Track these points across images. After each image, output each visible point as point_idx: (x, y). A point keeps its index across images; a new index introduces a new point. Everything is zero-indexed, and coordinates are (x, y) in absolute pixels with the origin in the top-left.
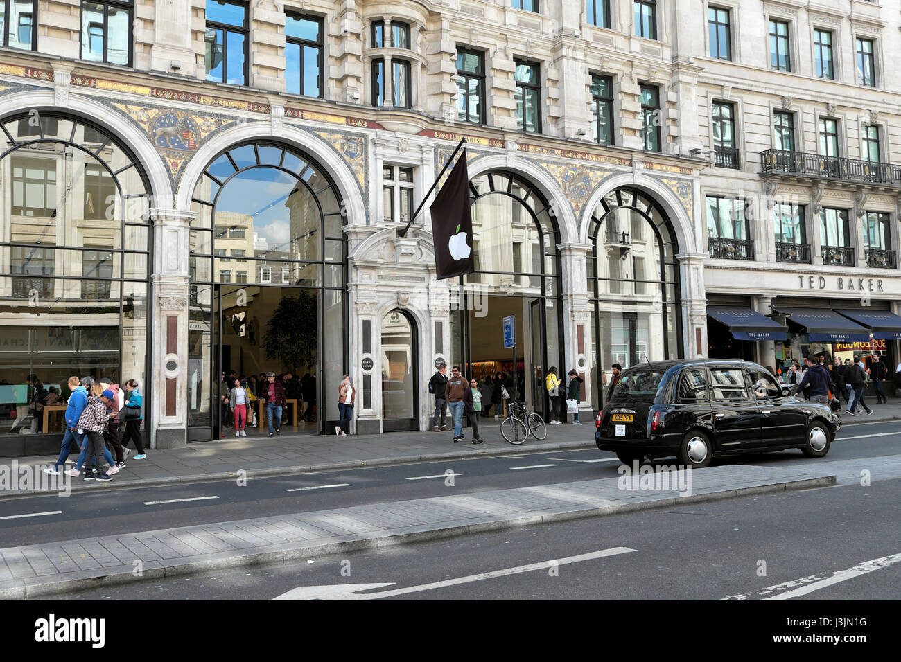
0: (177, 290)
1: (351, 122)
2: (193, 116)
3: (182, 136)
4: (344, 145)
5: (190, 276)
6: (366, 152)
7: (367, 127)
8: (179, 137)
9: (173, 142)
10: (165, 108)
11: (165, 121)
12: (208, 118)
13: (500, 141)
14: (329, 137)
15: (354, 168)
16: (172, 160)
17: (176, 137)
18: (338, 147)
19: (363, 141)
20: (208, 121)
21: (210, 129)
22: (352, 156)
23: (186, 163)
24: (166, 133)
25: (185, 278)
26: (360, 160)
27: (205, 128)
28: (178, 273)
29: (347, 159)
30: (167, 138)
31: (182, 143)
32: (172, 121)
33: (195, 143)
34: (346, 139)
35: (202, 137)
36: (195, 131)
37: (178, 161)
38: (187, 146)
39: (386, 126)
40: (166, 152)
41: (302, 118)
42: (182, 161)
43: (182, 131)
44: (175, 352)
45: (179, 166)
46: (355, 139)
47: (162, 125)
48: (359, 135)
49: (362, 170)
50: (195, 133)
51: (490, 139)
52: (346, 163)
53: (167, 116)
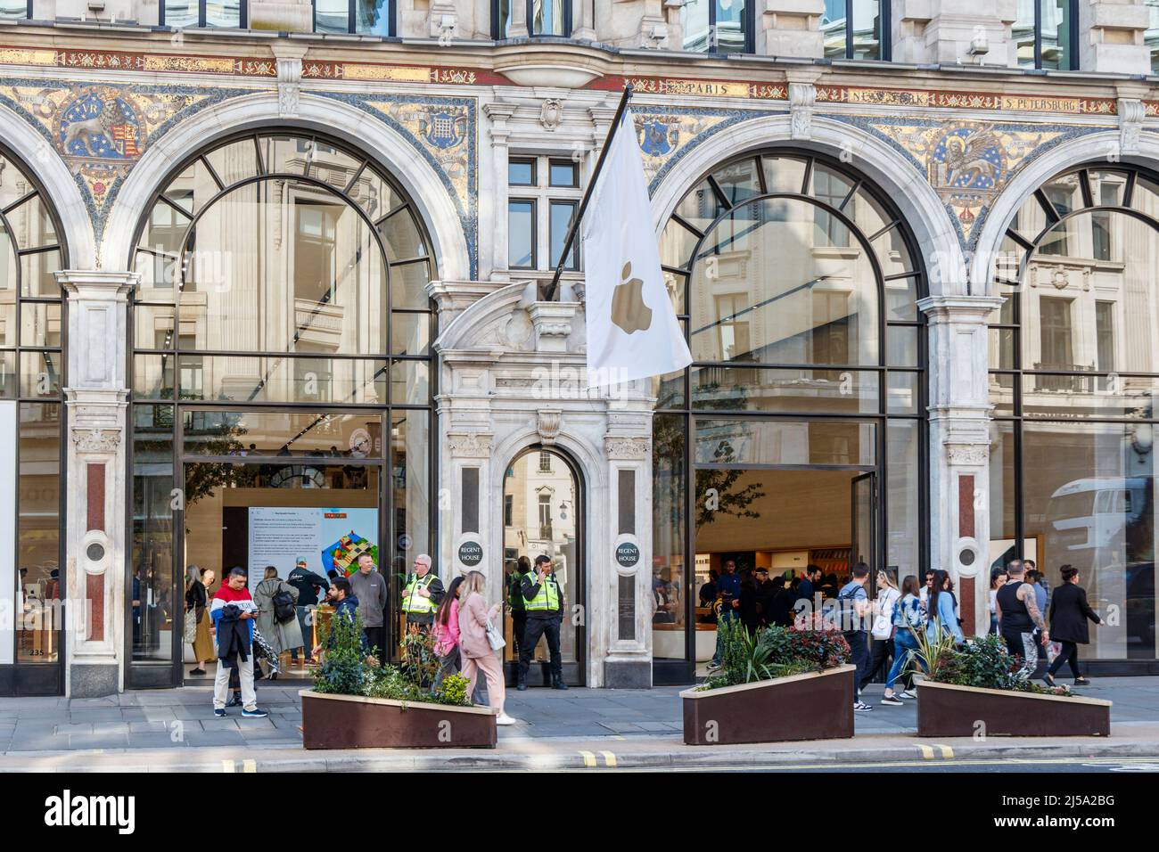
0: (103, 415)
1: (441, 75)
2: (133, 96)
3: (112, 133)
4: (426, 124)
5: (129, 390)
6: (472, 134)
7: (475, 84)
8: (107, 135)
9: (96, 146)
10: (82, 85)
11: (82, 110)
12: (159, 96)
13: (778, 85)
14: (394, 110)
15: (446, 167)
16: (94, 181)
17: (101, 136)
18: (414, 128)
19: (466, 111)
20: (160, 101)
21: (162, 115)
22: (443, 143)
23: (120, 182)
24: (83, 132)
25: (119, 394)
26: (459, 150)
27: (154, 115)
28: (105, 386)
29: (432, 150)
30: (85, 140)
31: (113, 146)
32: (93, 109)
33: (136, 146)
34: (431, 110)
35: (149, 133)
36: (136, 122)
37: (105, 182)
38: (121, 153)
39: (513, 77)
40: (84, 165)
41: (340, 78)
42: (113, 180)
43: (112, 125)
44: (101, 527)
45: (108, 190)
46: (448, 110)
47: (78, 118)
48: (457, 101)
49: (463, 171)
50: (135, 126)
51: (752, 83)
52: (429, 158)
53: (86, 100)
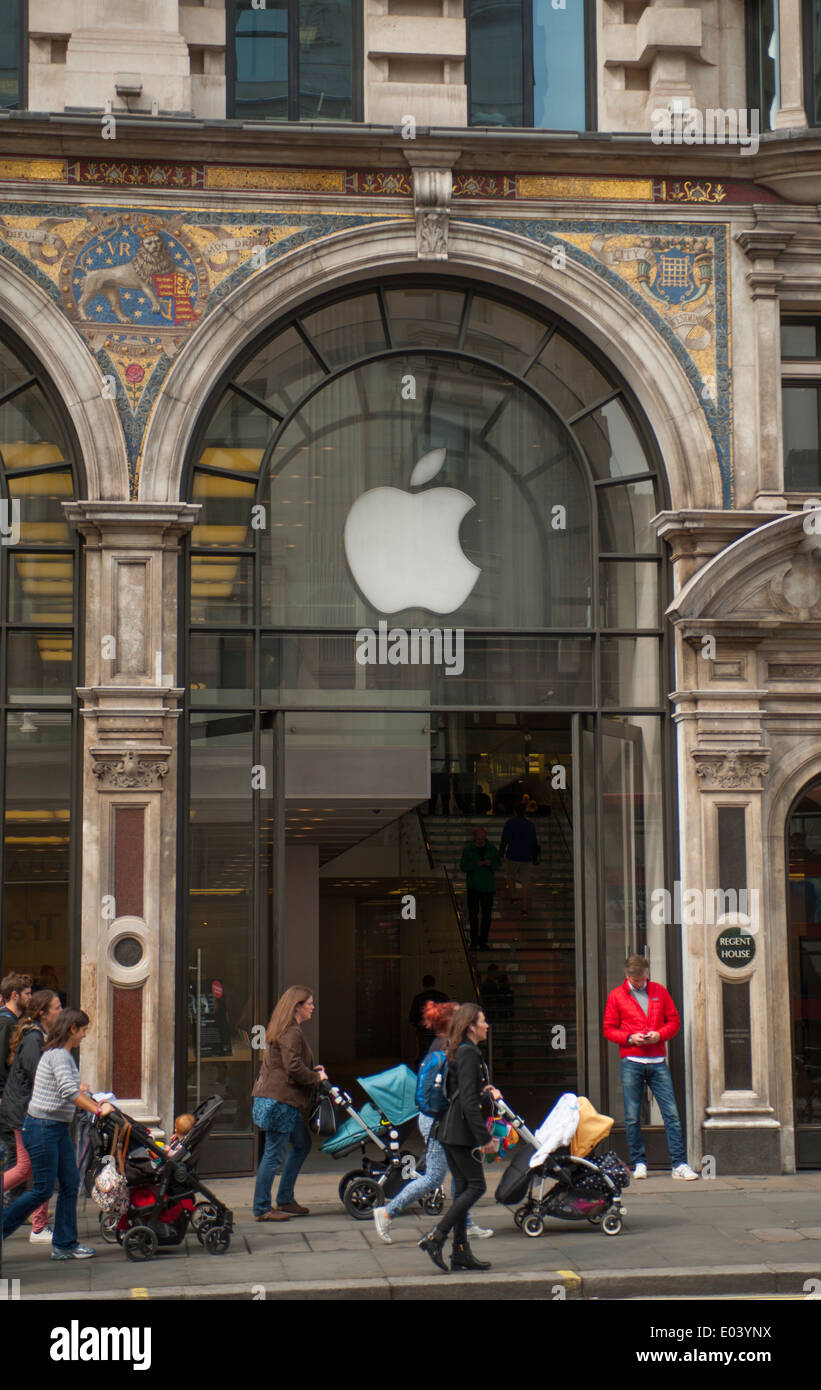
0: (141, 731)
1: (670, 189)
2: (186, 228)
3: (154, 287)
4: (649, 266)
6: (722, 279)
7: (724, 202)
8: (147, 291)
9: (129, 308)
10: (106, 212)
11: (107, 250)
12: (228, 228)
14: (598, 245)
15: (682, 333)
16: (127, 361)
17: (137, 291)
18: (627, 273)
19: (711, 244)
20: (230, 236)
21: (233, 258)
22: (674, 296)
23: (168, 362)
24: (109, 285)
25: (165, 697)
26: (703, 305)
27: (220, 258)
28: (144, 684)
29: (658, 306)
30: (112, 297)
31: (156, 307)
32: (125, 249)
33: (191, 306)
34: (656, 244)
35: (213, 287)
36: (191, 269)
37: (143, 362)
38: (169, 317)
39: (787, 190)
40: (110, 337)
41: (512, 196)
42: (156, 361)
43: (154, 275)
44: (138, 912)
45: (148, 376)
46: (683, 243)
47: (100, 263)
48: (696, 229)
49: (707, 338)
50: (191, 277)
52: (655, 320)
53: (114, 236)
